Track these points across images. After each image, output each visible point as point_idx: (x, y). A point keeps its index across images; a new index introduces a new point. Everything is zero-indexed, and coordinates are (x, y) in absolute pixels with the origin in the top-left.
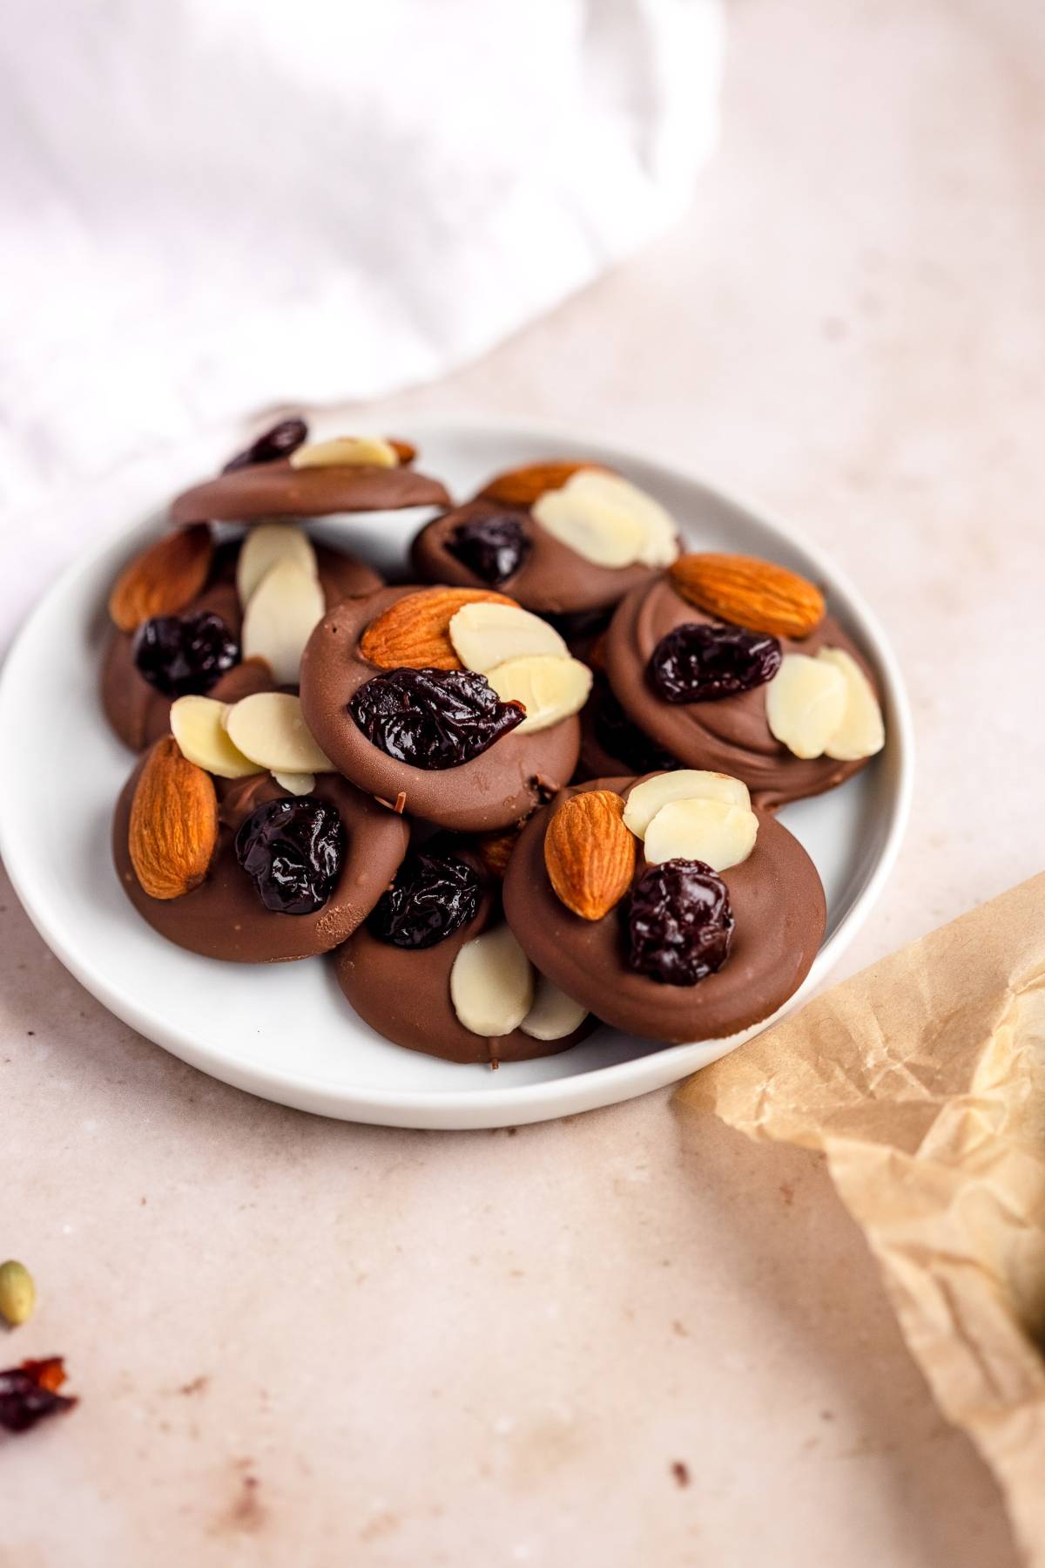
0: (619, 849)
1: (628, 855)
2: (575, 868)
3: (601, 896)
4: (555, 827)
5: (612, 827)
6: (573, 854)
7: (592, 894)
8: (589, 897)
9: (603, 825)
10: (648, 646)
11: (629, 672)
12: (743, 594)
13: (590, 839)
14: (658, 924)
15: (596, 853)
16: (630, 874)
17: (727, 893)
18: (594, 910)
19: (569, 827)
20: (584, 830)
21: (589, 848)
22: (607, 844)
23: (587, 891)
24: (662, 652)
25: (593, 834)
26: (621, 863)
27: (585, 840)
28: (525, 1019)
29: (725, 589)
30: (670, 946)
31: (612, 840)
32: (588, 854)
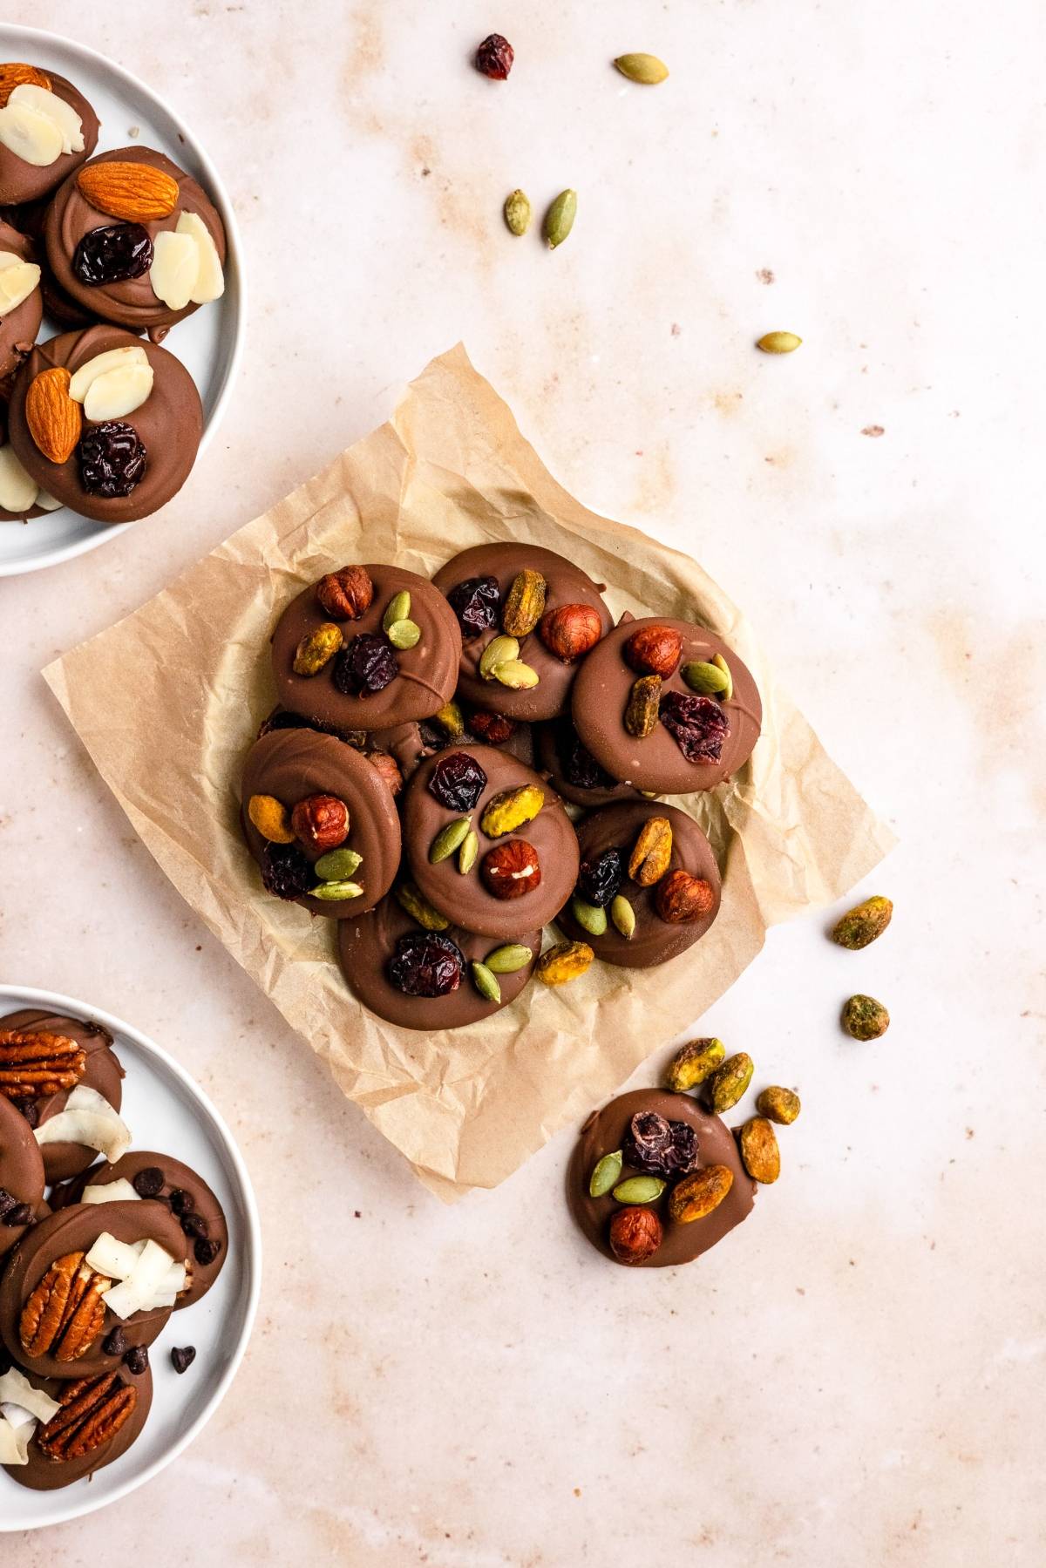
0: (70, 417)
1: (76, 418)
2: (45, 437)
3: (64, 451)
4: (29, 405)
5: (63, 405)
6: (43, 428)
7: (58, 451)
8: (56, 453)
9: (58, 406)
10: (71, 248)
11: (62, 267)
12: (125, 202)
13: (51, 418)
14: (98, 469)
15: (56, 426)
16: (79, 428)
17: (138, 438)
18: (61, 459)
19: (38, 407)
20: (46, 411)
21: (51, 424)
22: (61, 418)
23: (54, 450)
24: (81, 247)
25: (52, 413)
26: (72, 426)
27: (48, 418)
28: (37, 499)
29: (112, 199)
30: (109, 480)
31: (64, 414)
32: (51, 428)
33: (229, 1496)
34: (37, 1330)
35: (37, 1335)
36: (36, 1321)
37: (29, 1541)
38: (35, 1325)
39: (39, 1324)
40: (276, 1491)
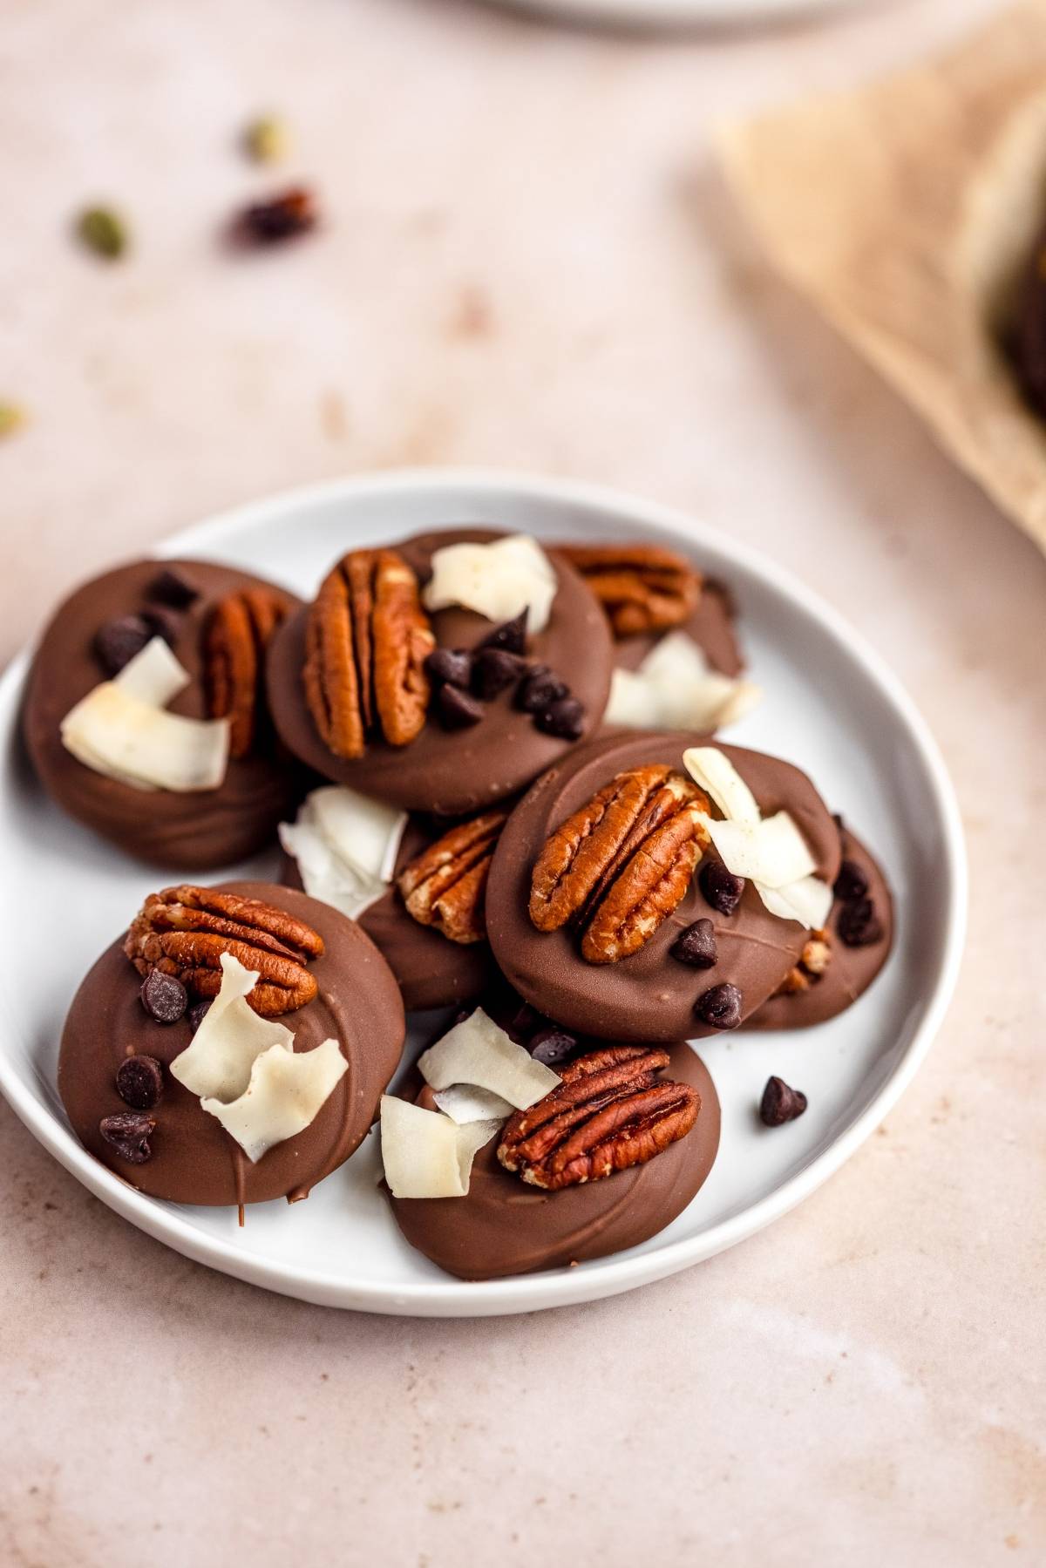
33: (829, 1379)
34: (571, 861)
35: (568, 871)
36: (572, 847)
37: (415, 1399)
38: (568, 852)
39: (576, 852)
40: (924, 1384)
